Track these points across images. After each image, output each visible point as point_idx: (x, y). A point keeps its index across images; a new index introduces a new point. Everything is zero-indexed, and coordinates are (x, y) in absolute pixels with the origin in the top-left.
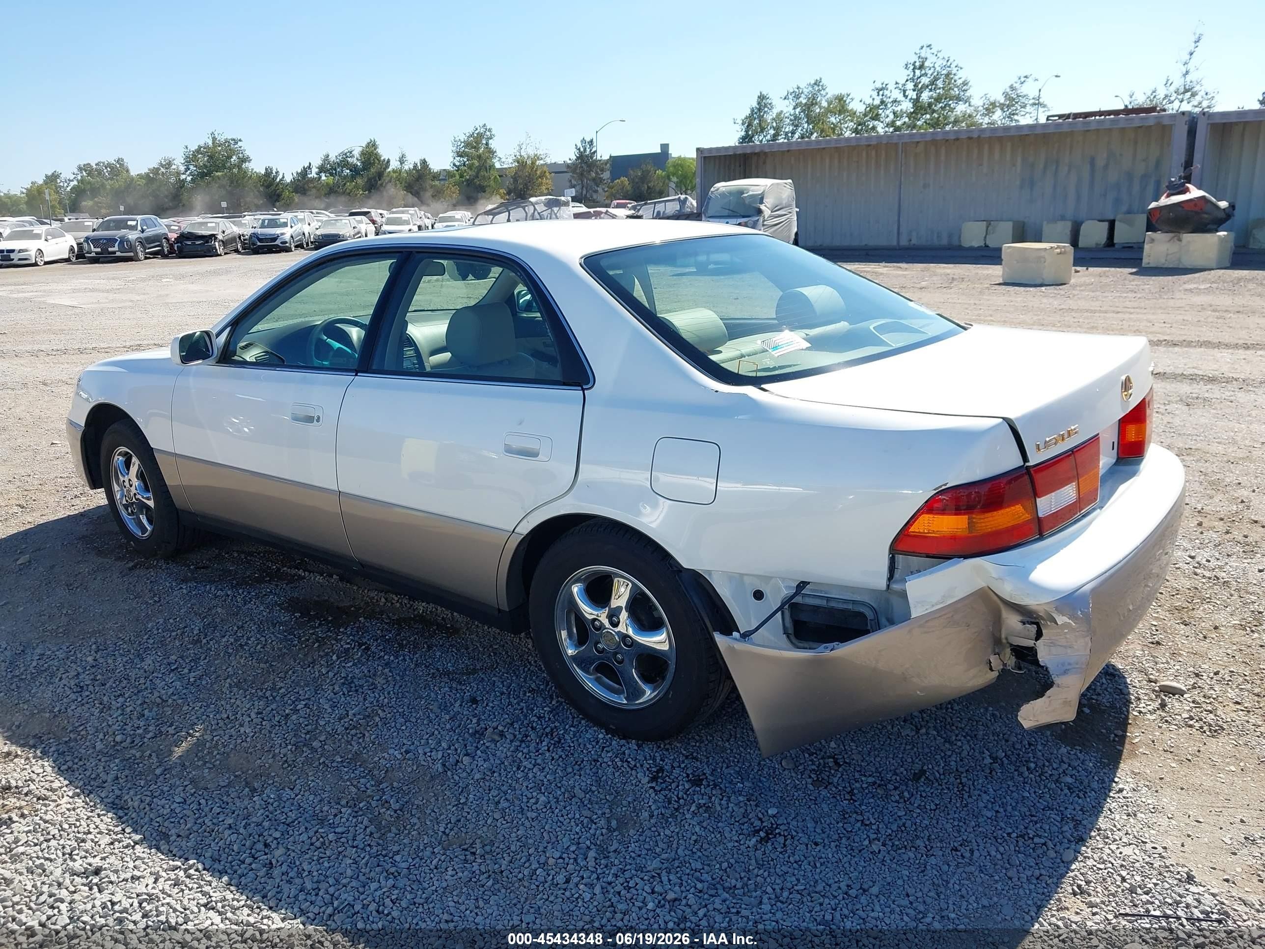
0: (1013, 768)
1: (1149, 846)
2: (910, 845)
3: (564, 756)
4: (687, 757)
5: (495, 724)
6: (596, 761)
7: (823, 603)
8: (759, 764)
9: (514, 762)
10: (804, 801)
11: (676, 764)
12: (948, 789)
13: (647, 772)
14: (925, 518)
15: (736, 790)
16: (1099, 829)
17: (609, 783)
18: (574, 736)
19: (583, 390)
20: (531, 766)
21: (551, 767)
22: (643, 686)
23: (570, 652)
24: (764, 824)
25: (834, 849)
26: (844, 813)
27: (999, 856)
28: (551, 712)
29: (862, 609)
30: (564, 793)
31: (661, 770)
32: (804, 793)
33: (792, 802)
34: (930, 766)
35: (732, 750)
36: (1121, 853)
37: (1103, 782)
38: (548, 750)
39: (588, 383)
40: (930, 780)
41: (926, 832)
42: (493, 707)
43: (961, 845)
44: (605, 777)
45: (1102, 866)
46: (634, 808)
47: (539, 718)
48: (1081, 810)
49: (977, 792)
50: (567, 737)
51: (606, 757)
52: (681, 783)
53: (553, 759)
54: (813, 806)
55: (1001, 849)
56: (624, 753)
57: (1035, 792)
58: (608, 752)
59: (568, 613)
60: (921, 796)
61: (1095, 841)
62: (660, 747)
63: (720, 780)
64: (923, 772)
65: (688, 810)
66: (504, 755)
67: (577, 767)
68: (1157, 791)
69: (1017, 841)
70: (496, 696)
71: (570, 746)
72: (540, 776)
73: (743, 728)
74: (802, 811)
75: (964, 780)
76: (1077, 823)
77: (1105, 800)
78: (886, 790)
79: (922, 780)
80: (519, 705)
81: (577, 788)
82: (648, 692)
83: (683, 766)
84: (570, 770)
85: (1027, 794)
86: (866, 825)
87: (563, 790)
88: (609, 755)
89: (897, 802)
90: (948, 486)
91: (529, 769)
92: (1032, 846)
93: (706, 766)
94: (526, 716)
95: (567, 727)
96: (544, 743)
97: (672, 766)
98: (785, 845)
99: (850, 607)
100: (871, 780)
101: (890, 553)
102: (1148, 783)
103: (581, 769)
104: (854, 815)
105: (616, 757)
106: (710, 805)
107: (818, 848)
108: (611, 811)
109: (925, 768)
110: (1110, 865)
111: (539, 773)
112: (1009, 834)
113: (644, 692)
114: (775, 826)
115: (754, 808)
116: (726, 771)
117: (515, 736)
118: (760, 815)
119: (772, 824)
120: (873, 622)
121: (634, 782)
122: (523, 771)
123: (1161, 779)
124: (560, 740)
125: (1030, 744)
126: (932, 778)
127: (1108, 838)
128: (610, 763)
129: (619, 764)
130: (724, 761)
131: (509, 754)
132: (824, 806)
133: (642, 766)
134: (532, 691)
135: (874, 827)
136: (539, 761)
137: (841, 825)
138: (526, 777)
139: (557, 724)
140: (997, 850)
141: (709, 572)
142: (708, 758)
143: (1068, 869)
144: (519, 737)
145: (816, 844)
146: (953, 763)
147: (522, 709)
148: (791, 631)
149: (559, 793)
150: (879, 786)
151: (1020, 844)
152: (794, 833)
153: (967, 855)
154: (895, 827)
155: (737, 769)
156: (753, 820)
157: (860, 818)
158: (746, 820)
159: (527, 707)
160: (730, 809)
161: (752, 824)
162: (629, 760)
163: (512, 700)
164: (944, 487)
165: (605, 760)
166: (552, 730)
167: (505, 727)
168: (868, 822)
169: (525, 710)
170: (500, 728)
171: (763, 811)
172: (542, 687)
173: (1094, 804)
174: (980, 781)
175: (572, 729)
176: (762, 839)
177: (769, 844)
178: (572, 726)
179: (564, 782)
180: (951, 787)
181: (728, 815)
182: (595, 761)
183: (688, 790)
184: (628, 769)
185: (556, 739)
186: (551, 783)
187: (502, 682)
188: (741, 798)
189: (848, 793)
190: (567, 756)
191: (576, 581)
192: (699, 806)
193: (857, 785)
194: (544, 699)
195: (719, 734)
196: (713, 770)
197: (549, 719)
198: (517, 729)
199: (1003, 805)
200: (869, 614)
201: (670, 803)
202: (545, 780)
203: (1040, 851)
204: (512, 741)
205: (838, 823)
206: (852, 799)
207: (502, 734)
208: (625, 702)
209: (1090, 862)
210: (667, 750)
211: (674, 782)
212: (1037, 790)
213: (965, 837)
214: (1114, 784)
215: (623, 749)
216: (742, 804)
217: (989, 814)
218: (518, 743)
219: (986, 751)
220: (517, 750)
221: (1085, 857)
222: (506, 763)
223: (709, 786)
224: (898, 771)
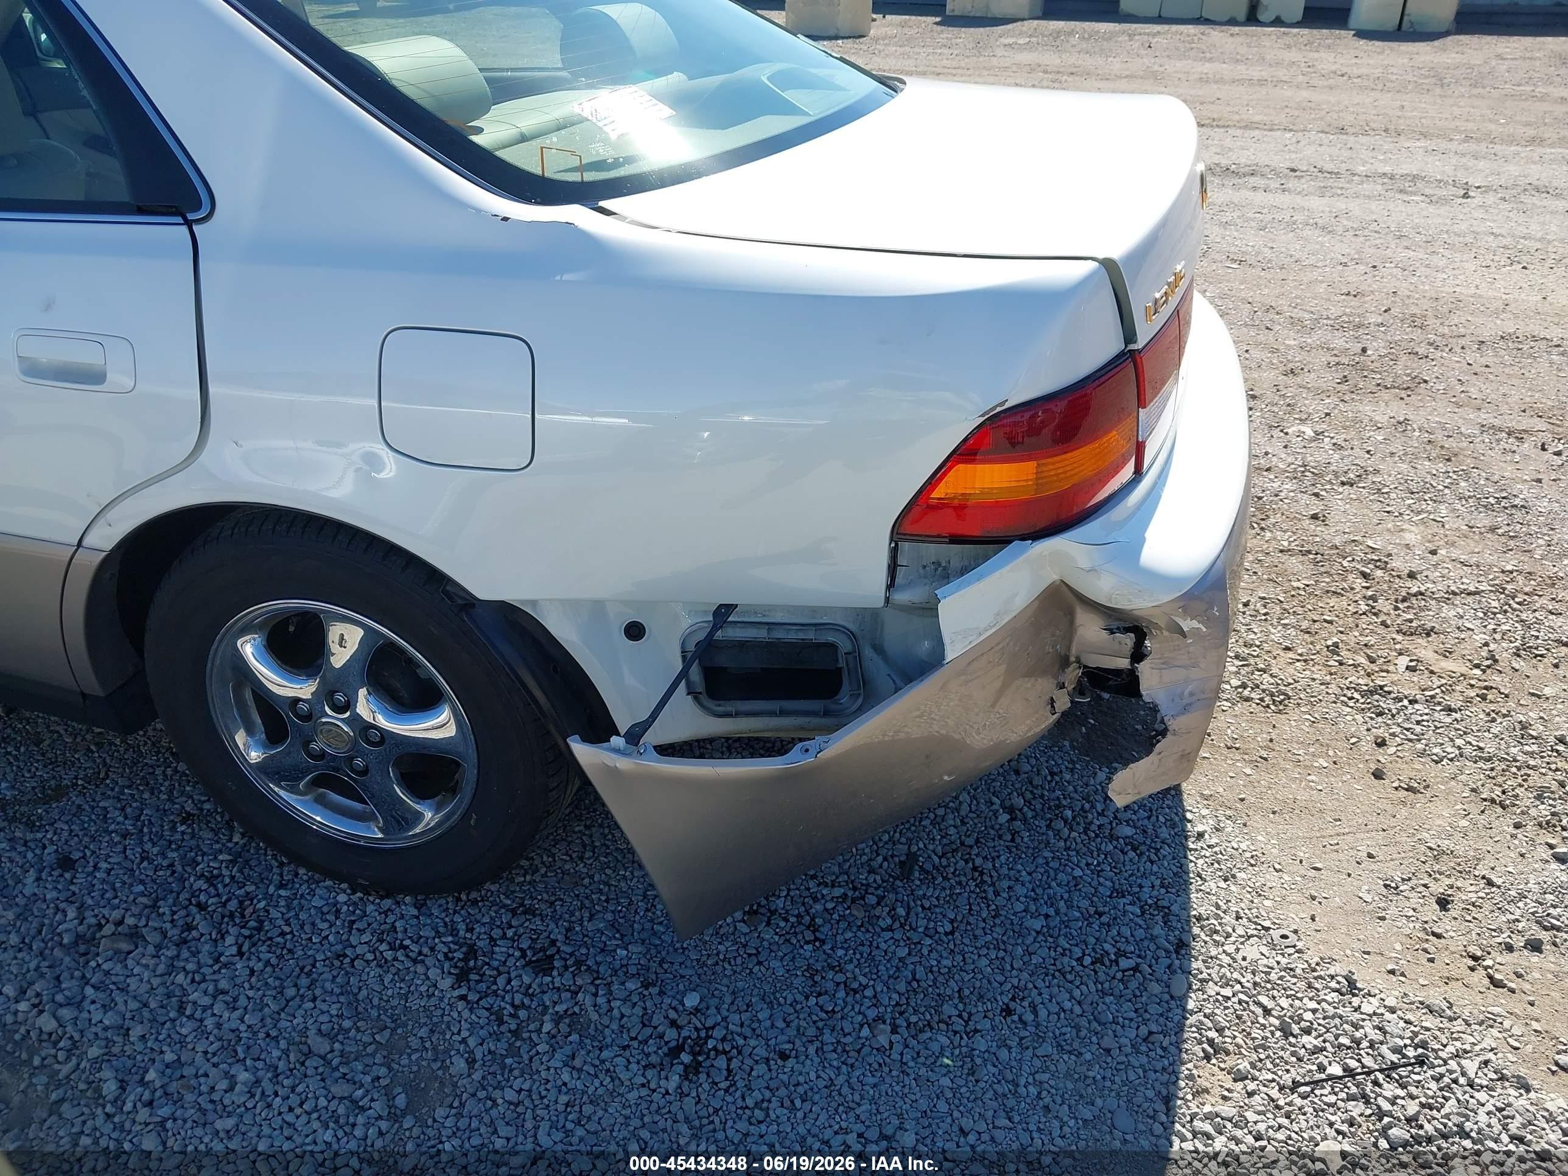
0: (1043, 824)
1: (1276, 934)
2: (936, 1018)
3: (274, 961)
4: (514, 912)
5: (116, 915)
6: (340, 956)
7: (761, 634)
8: (645, 896)
9: (169, 996)
10: (739, 961)
11: (497, 933)
12: (960, 883)
13: (447, 965)
14: (961, 469)
15: (617, 964)
16: (1199, 918)
17: (376, 1001)
18: (289, 907)
19: (189, 224)
20: (206, 1001)
21: (251, 993)
22: (417, 807)
23: (255, 756)
24: (685, 1033)
25: (817, 1060)
26: (811, 972)
27: (1077, 1010)
28: (233, 862)
29: (831, 638)
30: (286, 1052)
31: (472, 952)
32: (735, 942)
33: (719, 969)
34: (921, 845)
35: (592, 877)
36: (1244, 959)
37: (1174, 826)
38: (240, 954)
39: (198, 206)
40: (927, 872)
41: (952, 983)
42: (108, 872)
43: (1013, 999)
44: (364, 992)
45: (1227, 992)
46: (435, 1049)
47: (211, 880)
48: (1162, 886)
49: (1005, 884)
50: (274, 913)
51: (361, 942)
52: (513, 975)
53: (252, 972)
54: (756, 969)
55: (1077, 993)
56: (394, 929)
57: (1088, 865)
58: (361, 931)
59: (238, 688)
60: (923, 908)
61: (1201, 943)
62: (459, 899)
63: (584, 951)
64: (912, 857)
65: (539, 1031)
66: (145, 987)
67: (304, 981)
68: (1245, 825)
69: (1096, 972)
70: (112, 844)
71: (283, 934)
72: (231, 1019)
73: (601, 826)
74: (740, 984)
75: (979, 861)
76: (1167, 914)
77: (1186, 857)
78: (868, 908)
79: (917, 874)
80: (165, 857)
81: (312, 1033)
82: (428, 815)
83: (510, 933)
84: (291, 992)
85: (1078, 872)
86: (855, 991)
87: (283, 1044)
88: (365, 938)
89: (890, 929)
90: (1007, 405)
91: (205, 1009)
92: (1119, 975)
93: (552, 926)
94: (182, 880)
95: (271, 889)
96: (230, 940)
97: (491, 938)
98: (729, 1070)
99: (811, 635)
100: (838, 892)
101: (891, 540)
102: (1228, 812)
103: (313, 982)
104: (830, 975)
105: (382, 941)
106: (576, 1009)
107: (791, 1062)
108: (390, 1069)
109: (914, 849)
110: (1238, 987)
111: (226, 1015)
112: (1080, 960)
113: (419, 816)
114: (703, 1034)
115: (657, 1000)
116: (590, 926)
117: (164, 934)
118: (672, 1015)
119: (697, 1029)
120: (850, 657)
121: (423, 989)
122: (191, 1017)
123: (1242, 800)
124: (261, 922)
125: (1052, 774)
126: (928, 866)
127: (1216, 932)
128: (370, 956)
129: (389, 955)
130: (583, 906)
131: (156, 982)
132: (775, 964)
133: (432, 949)
134: (187, 818)
135: (869, 993)
136: (223, 984)
137: (812, 1001)
138: (202, 1032)
139: (250, 888)
140: (1072, 997)
141: (534, 603)
142: (552, 904)
143: (1184, 1009)
144: (174, 933)
145: (784, 1056)
146: (952, 831)
147: (171, 865)
148: (700, 687)
149: (276, 1053)
150: (853, 901)
151: (1102, 976)
152: (741, 1042)
153: (1029, 1017)
154: (902, 987)
155: (609, 916)
156: (661, 1029)
157: (840, 978)
158: (648, 1031)
159: (183, 858)
160: (616, 1012)
161: (661, 1036)
162: (407, 942)
163: (148, 846)
164: (999, 409)
165: (360, 950)
166: (241, 903)
167: (139, 916)
168: (855, 985)
169: (179, 868)
170: (130, 921)
171: (675, 1003)
172: (207, 806)
173: (1175, 870)
174: (1003, 858)
175: (282, 892)
176: (686, 1067)
177: (703, 1077)
178: (281, 886)
179: (283, 1024)
180: (963, 879)
181: (615, 1026)
182: (338, 957)
183: (530, 986)
184: (408, 964)
185: (252, 924)
186: (255, 1033)
187: (123, 809)
188: (631, 985)
189: (808, 927)
190: (280, 957)
191: (244, 631)
192: (558, 1019)
193: (819, 907)
194: (216, 832)
195: (562, 846)
196: (568, 930)
197: (232, 878)
198: (167, 918)
199: (1051, 902)
200: (844, 645)
201: (501, 1022)
202: (243, 1028)
203: (1133, 985)
204: (158, 947)
205: (807, 998)
206: (816, 939)
207: (135, 936)
208: (380, 836)
209: (1212, 989)
210: (475, 903)
211: (500, 974)
212: (1090, 860)
213: (1015, 982)
214: (1189, 825)
215: (391, 919)
216: (635, 998)
217: (1037, 924)
218: (171, 952)
219: (995, 799)
220: (171, 968)
221: (1202, 981)
222: (153, 1005)
223: (566, 968)
224: (875, 864)
